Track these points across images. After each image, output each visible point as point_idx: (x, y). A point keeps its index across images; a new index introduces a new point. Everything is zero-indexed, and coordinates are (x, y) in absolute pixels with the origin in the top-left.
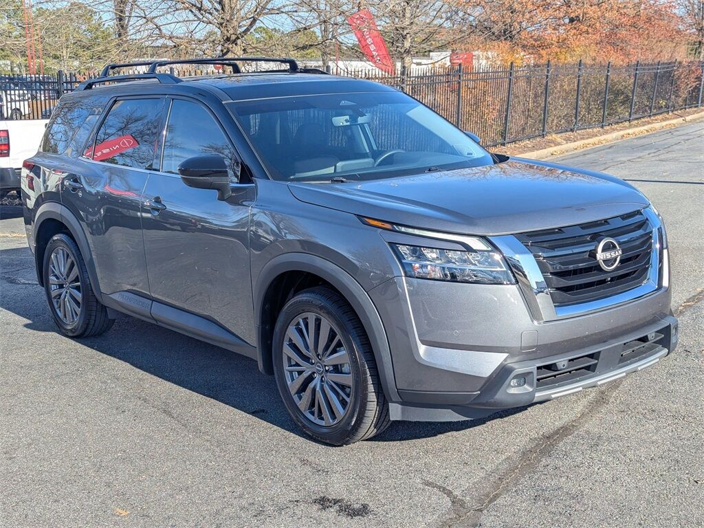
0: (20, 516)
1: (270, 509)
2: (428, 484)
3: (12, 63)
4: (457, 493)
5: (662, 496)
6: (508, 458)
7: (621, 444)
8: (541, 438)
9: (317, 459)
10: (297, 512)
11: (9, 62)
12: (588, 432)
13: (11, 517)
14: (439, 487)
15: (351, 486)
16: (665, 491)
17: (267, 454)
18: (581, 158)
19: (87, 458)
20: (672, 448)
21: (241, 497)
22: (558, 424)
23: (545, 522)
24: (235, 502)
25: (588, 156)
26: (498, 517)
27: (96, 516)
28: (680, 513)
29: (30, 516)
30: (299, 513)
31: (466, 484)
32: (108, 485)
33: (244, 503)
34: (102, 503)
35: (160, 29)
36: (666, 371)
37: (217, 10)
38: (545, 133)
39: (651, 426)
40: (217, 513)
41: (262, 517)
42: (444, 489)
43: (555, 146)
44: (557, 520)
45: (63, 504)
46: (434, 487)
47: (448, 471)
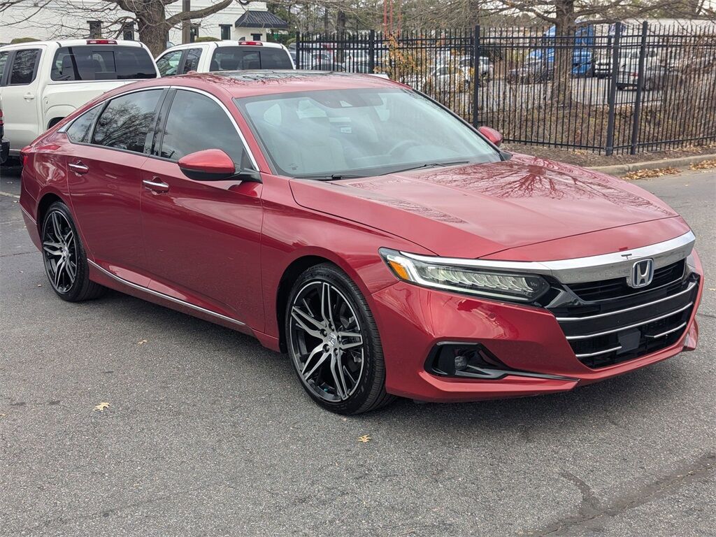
2: (565, 475)
4: (595, 490)
14: (576, 480)
31: (611, 481)
42: (582, 483)
46: (571, 480)
47: (598, 464)
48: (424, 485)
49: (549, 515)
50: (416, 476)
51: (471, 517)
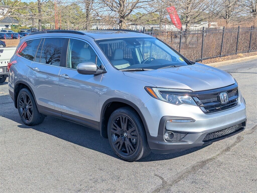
0: (18, 177)
1: (99, 180)
2: (156, 175)
3: (51, 24)
4: (165, 179)
5: (238, 184)
6: (187, 168)
7: (229, 165)
8: (201, 162)
9: (120, 165)
10: (108, 182)
11: (49, 24)
12: (218, 161)
13: (15, 178)
14: (159, 177)
15: (129, 174)
16: (240, 183)
17: (104, 162)
18: (249, 63)
19: (44, 160)
20: (248, 168)
21: (91, 175)
22: (209, 158)
23: (193, 191)
24: (88, 177)
25: (252, 62)
26: (177, 188)
27: (42, 179)
28: (243, 190)
29: (21, 178)
30: (109, 182)
31: (169, 176)
32: (48, 169)
33: (91, 178)
34: (45, 175)
35: (97, 14)
36: (254, 141)
37: (119, 7)
38: (237, 53)
39: (242, 160)
40: (82, 181)
41: (96, 183)
42: (161, 177)
43: (241, 58)
44: (198, 190)
45: (32, 174)
46: (158, 176)
47: (164, 171)
48: (115, 182)
49: (154, 187)
50: (112, 180)
51: (132, 190)
